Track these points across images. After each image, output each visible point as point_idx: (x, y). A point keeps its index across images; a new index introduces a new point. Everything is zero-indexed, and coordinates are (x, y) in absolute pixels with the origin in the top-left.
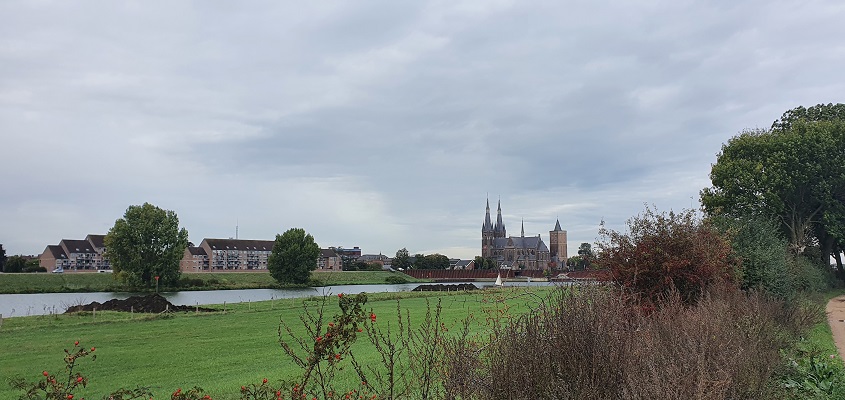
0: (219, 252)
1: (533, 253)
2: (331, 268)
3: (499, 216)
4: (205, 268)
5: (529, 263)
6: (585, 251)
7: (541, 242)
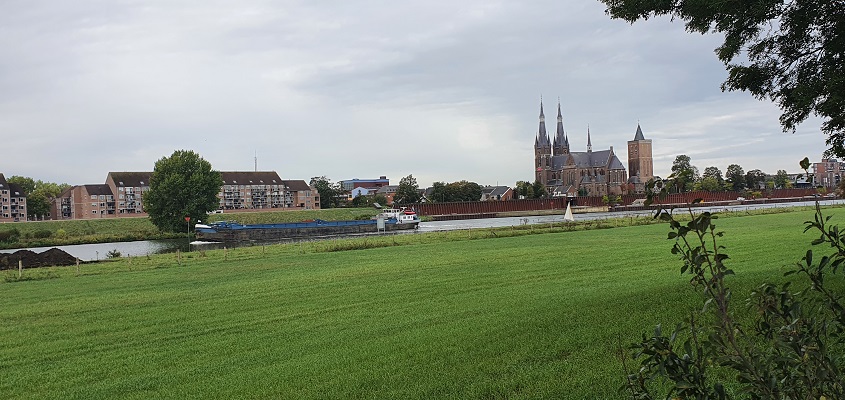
0: (128, 189)
1: (602, 173)
2: (302, 205)
3: (560, 125)
4: (110, 212)
5: (593, 188)
6: (683, 166)
7: (613, 157)
